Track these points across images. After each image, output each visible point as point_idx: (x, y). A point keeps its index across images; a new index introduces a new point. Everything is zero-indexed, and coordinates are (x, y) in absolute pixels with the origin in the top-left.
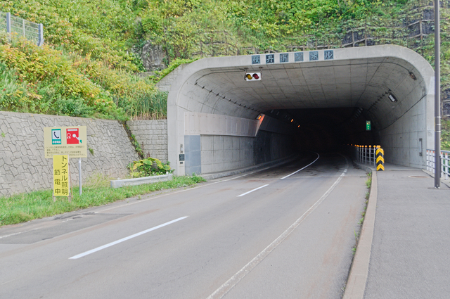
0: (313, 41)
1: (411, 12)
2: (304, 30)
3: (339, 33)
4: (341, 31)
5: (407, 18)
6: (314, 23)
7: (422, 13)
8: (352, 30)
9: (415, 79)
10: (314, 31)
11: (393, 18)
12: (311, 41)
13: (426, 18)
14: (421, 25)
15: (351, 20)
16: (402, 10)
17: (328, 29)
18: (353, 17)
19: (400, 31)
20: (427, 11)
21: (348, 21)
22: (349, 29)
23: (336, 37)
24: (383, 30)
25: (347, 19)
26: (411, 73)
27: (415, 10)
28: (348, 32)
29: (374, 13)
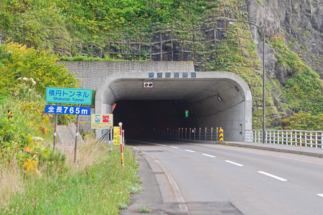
0: (127, 38)
1: (207, 20)
2: (119, 27)
3: (148, 32)
4: (151, 31)
5: (204, 25)
6: (127, 22)
7: (216, 22)
8: (160, 31)
9: (238, 90)
10: (127, 29)
11: (193, 24)
12: (124, 37)
13: (219, 26)
14: (215, 32)
15: (159, 23)
16: (200, 18)
17: (139, 28)
18: (161, 20)
19: (199, 35)
20: (219, 21)
21: (157, 23)
22: (157, 30)
23: (147, 35)
24: (186, 33)
25: (155, 21)
26: (236, 87)
27: (211, 19)
28: (156, 32)
29: (178, 18)
